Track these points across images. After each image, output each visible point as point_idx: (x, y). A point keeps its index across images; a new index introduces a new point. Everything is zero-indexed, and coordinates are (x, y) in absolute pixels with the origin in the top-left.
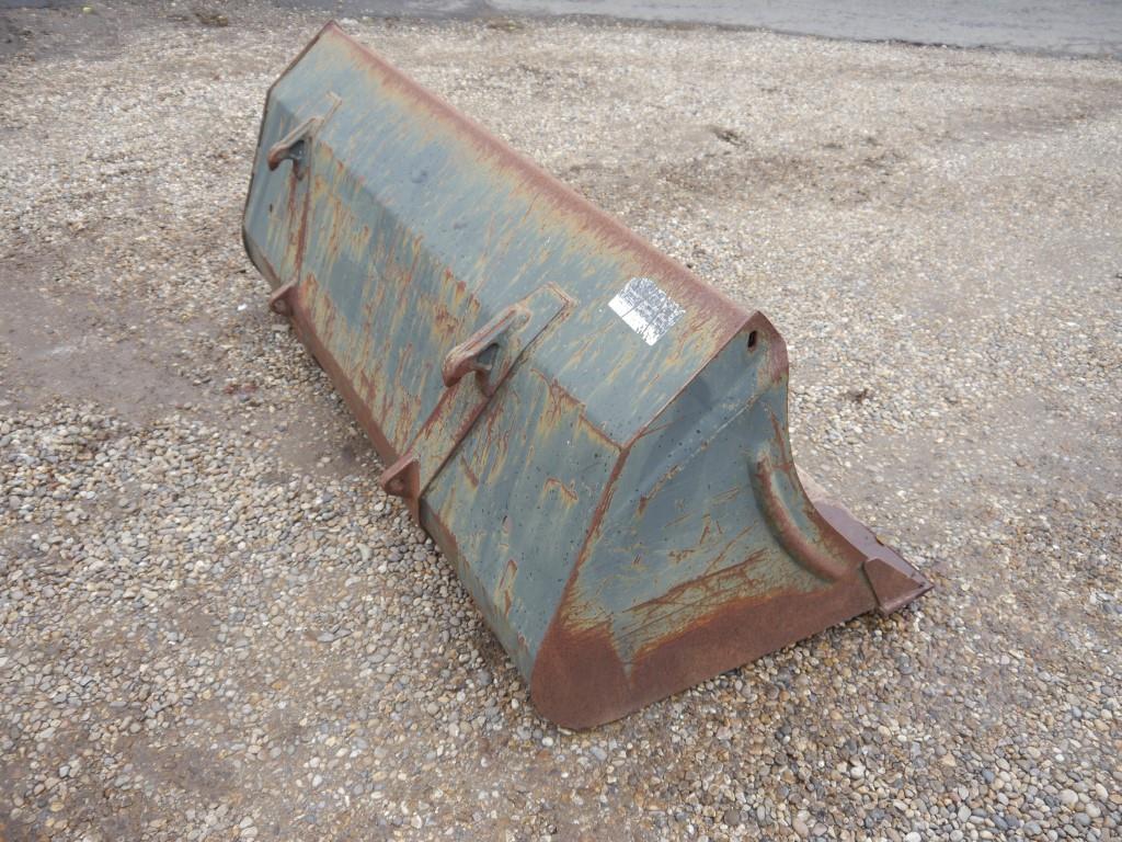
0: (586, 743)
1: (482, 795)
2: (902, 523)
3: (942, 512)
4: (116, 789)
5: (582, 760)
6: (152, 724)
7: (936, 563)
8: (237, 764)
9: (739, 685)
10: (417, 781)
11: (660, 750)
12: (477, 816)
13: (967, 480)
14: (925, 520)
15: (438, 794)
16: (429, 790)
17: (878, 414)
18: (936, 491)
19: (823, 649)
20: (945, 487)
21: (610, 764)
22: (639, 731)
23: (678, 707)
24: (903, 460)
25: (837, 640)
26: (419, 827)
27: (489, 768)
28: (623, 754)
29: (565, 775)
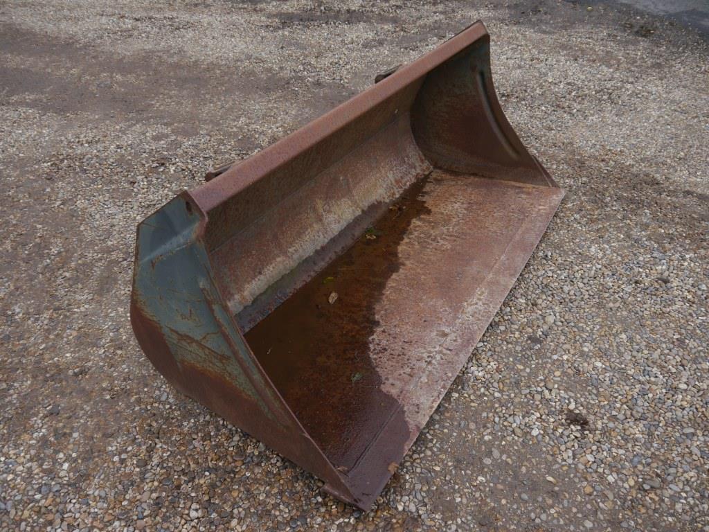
0: (168, 390)
1: (124, 366)
2: (446, 487)
3: (480, 512)
4: (92, 269)
5: (157, 392)
6: (125, 263)
7: (416, 520)
8: (114, 291)
9: (236, 438)
10: (124, 343)
11: (175, 420)
12: (113, 369)
13: (538, 521)
14: (461, 502)
15: (119, 352)
16: (121, 348)
17: (566, 440)
18: (504, 502)
19: (287, 474)
20: (515, 507)
21: (159, 404)
22: (185, 407)
23: (208, 418)
24: (524, 470)
25: (300, 477)
26: (100, 353)
27: (139, 362)
28: (168, 406)
29: (146, 389)
